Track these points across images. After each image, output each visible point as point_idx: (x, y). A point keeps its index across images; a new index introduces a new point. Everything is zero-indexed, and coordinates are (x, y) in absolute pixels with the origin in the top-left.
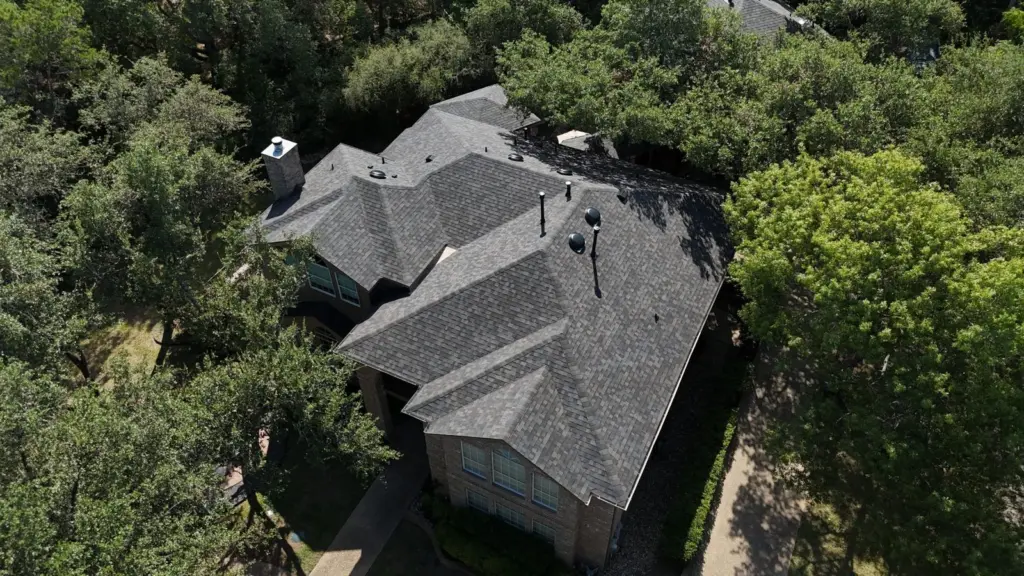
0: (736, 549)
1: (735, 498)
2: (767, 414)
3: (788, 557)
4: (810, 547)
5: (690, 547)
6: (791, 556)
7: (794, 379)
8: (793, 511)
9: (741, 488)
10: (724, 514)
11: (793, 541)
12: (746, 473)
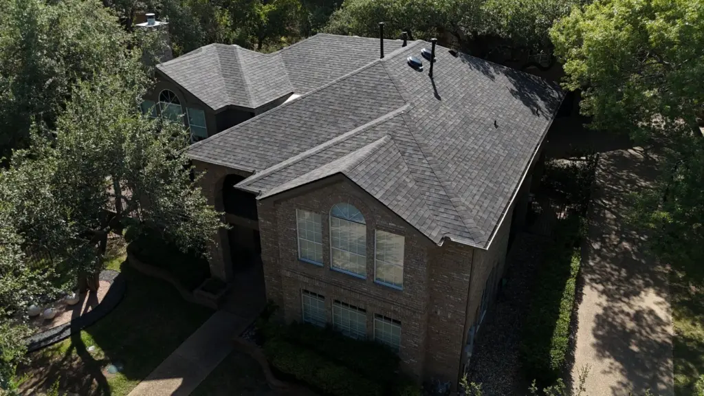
0: (607, 369)
1: (593, 325)
2: (608, 260)
3: (670, 376)
4: (691, 366)
5: (556, 355)
6: (673, 375)
7: (626, 236)
8: (661, 335)
9: (597, 316)
10: (585, 339)
11: (670, 362)
12: (600, 305)
